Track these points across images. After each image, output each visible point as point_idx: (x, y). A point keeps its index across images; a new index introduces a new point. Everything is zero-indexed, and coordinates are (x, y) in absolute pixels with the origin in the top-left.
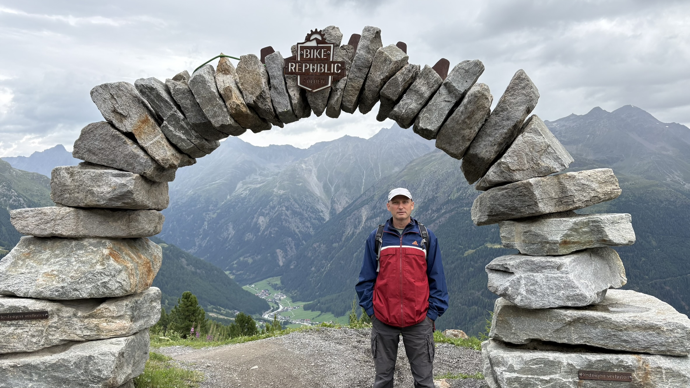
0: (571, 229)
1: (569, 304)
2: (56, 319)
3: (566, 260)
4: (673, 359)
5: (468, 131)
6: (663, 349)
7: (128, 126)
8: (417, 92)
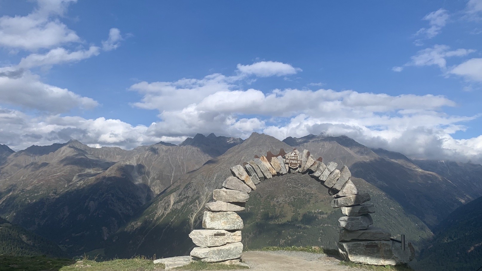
0: (360, 209)
1: (362, 229)
2: (226, 236)
3: (360, 217)
4: (387, 241)
5: (334, 182)
6: (384, 239)
7: (243, 178)
8: (320, 170)
